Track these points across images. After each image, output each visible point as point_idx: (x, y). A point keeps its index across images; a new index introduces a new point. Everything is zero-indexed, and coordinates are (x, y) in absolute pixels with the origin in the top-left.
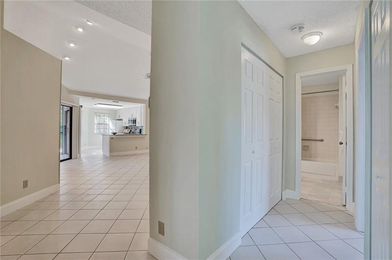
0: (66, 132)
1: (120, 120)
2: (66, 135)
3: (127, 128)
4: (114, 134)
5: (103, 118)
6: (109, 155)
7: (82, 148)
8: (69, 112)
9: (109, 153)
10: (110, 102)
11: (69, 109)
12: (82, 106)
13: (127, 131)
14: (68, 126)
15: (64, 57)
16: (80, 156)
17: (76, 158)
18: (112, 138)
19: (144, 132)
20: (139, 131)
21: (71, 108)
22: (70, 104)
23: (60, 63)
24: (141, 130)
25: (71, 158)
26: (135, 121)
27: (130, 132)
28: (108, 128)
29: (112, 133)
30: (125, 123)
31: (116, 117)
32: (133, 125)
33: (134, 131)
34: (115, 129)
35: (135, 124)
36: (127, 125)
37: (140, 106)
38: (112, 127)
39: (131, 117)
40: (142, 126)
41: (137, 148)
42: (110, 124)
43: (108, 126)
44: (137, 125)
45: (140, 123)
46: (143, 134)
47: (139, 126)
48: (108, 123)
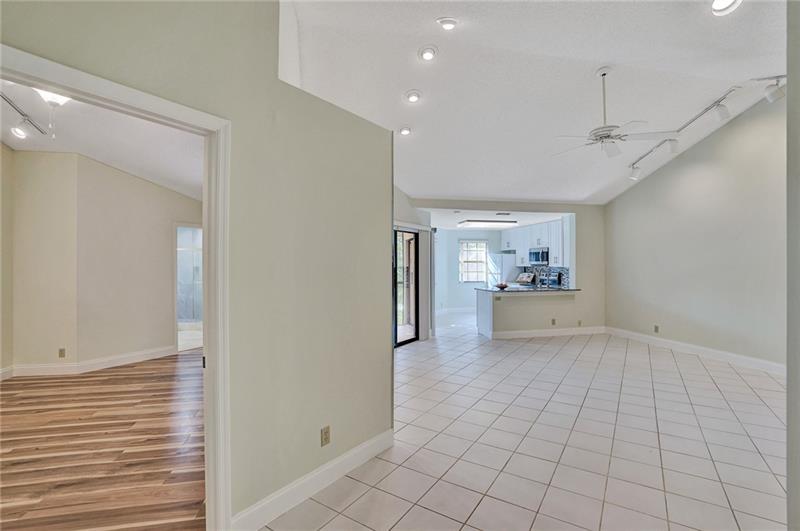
0: (408, 280)
1: (509, 252)
2: (408, 287)
3: (525, 270)
4: (502, 288)
5: (475, 249)
6: (490, 337)
7: (437, 312)
8: (413, 242)
9: (491, 333)
10: (492, 215)
11: (412, 236)
12: (435, 230)
13: (526, 277)
14: (412, 270)
16: (433, 335)
17: (427, 339)
18: (498, 299)
19: (571, 282)
20: (556, 278)
21: (417, 235)
22: (415, 228)
23: (390, 136)
24: (560, 275)
25: (417, 338)
26: (545, 256)
27: (534, 280)
28: (484, 270)
29: (498, 286)
30: (522, 259)
31: (500, 247)
32: (540, 263)
33: (544, 277)
34: (501, 274)
35: (546, 263)
36: (527, 264)
37: (560, 218)
38: (492, 267)
39: (536, 246)
40: (566, 266)
41: (556, 322)
42: (489, 262)
43: (484, 266)
44: (552, 264)
45: (561, 258)
46: (571, 288)
47: (555, 265)
48: (484, 260)
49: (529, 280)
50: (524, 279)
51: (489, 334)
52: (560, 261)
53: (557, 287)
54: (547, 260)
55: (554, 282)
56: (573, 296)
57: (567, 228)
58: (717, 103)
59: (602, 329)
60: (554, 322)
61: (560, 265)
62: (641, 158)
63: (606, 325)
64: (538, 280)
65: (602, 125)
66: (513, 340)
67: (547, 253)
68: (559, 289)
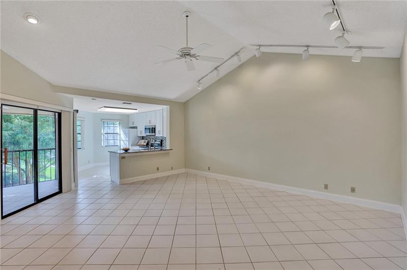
1: (133, 128)
3: (143, 138)
4: (126, 150)
5: (112, 125)
6: (118, 183)
9: (119, 180)
10: (119, 103)
11: (55, 115)
12: (77, 111)
13: (143, 142)
15: (27, 17)
16: (76, 186)
17: (70, 190)
18: (123, 158)
19: (167, 145)
20: (160, 143)
21: (60, 114)
22: (58, 108)
24: (162, 141)
25: (60, 191)
26: (153, 130)
27: (148, 144)
28: (119, 139)
29: (123, 150)
30: (141, 132)
31: (128, 124)
32: (151, 134)
33: (153, 142)
34: (129, 141)
35: (154, 134)
36: (144, 135)
37: (161, 108)
38: (123, 136)
39: (149, 124)
40: (165, 136)
41: (159, 169)
42: (121, 133)
43: (119, 136)
44: (157, 135)
45: (162, 132)
46: (167, 149)
47: (159, 136)
48: (118, 132)
49: (145, 144)
50: (142, 144)
51: (118, 181)
52: (162, 133)
53: (160, 148)
54: (155, 132)
55: (159, 144)
56: (169, 153)
57: (165, 114)
58: (237, 54)
59: (183, 170)
60: (158, 169)
61: (161, 136)
62: (203, 78)
63: (185, 168)
64: (150, 144)
65: (185, 46)
66: (133, 183)
67: (155, 128)
68: (161, 149)
